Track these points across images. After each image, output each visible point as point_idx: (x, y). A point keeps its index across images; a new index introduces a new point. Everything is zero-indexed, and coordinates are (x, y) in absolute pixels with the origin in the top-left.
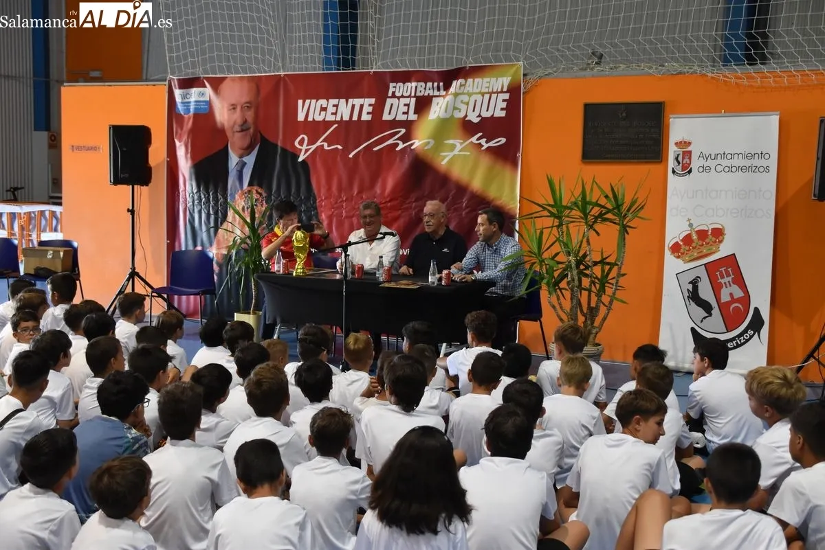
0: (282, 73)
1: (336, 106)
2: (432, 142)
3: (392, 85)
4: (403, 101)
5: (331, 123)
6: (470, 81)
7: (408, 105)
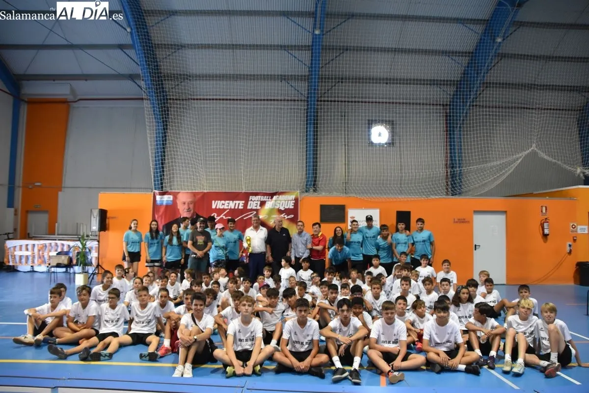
0: (205, 191)
1: (229, 203)
2: (267, 216)
3: (251, 197)
4: (255, 202)
5: (226, 209)
6: (280, 196)
7: (257, 204)
